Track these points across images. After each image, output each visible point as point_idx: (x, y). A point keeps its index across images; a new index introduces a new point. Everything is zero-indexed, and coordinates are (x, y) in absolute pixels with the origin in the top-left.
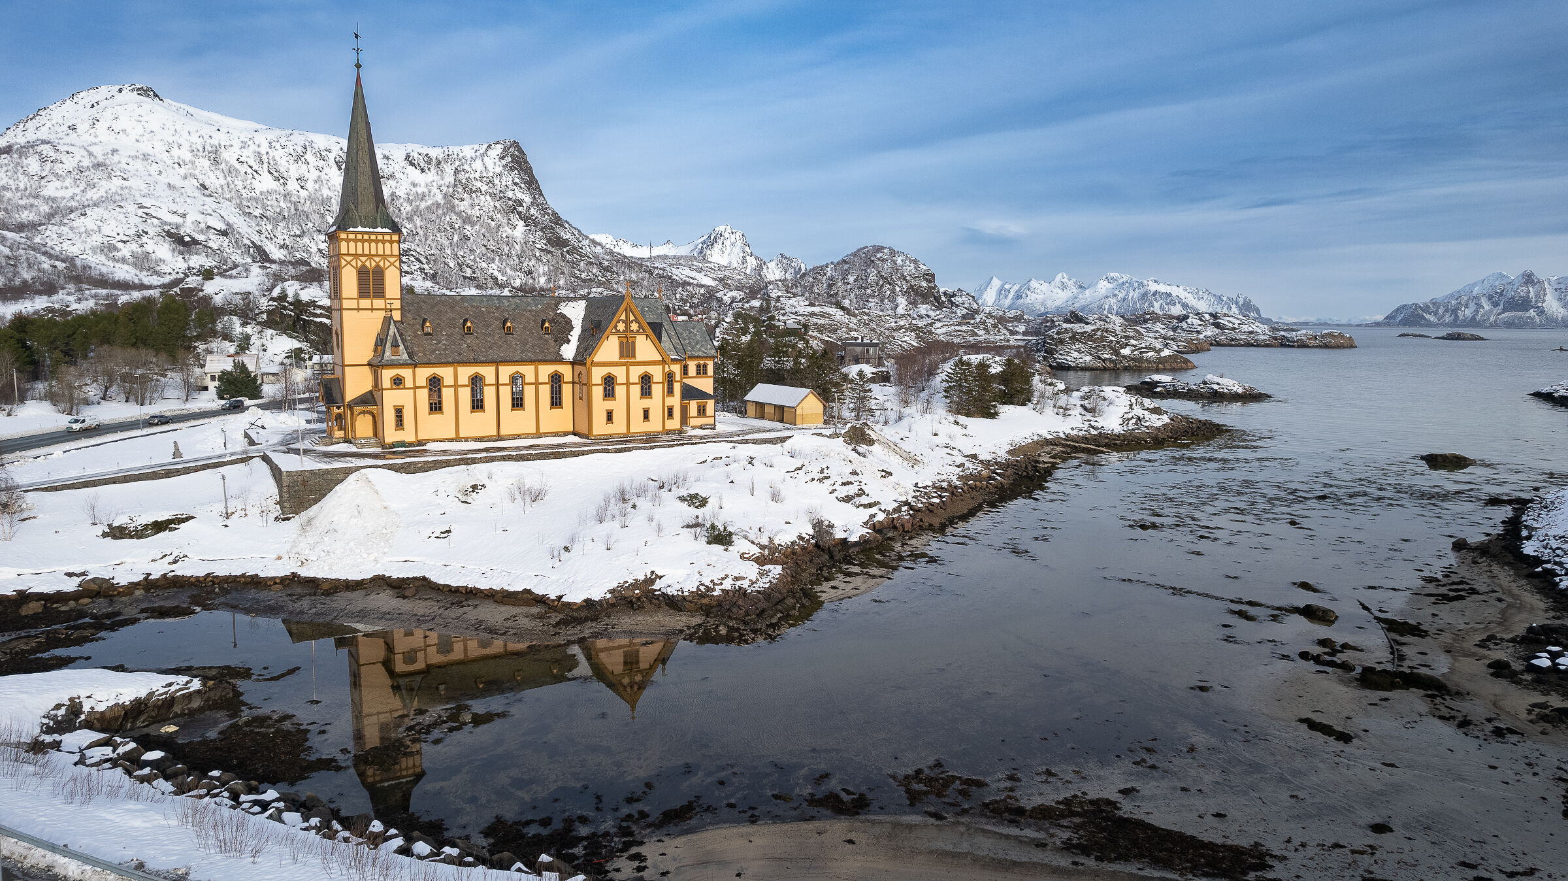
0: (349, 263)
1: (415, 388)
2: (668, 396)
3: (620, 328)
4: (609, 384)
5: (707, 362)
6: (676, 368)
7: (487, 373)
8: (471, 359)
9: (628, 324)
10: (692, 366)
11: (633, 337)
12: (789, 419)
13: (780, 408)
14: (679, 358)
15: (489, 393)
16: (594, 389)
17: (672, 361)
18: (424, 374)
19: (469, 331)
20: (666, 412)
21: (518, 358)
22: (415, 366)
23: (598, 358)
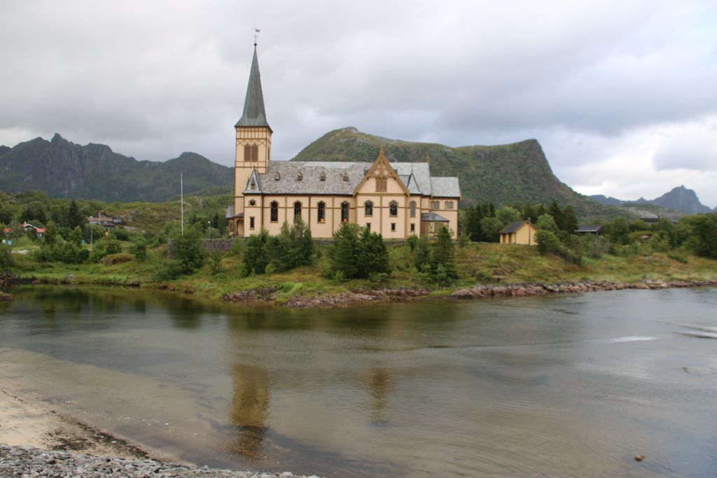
0: (240, 143)
1: (263, 207)
2: (411, 217)
3: (377, 173)
4: (369, 207)
5: (453, 201)
6: (417, 200)
7: (304, 201)
8: (295, 193)
9: (381, 171)
10: (442, 203)
11: (385, 178)
12: (513, 241)
13: (510, 234)
14: (419, 193)
15: (304, 213)
16: (359, 209)
17: (412, 195)
18: (269, 200)
19: (300, 179)
20: (409, 227)
21: (322, 192)
22: (263, 195)
23: (362, 191)
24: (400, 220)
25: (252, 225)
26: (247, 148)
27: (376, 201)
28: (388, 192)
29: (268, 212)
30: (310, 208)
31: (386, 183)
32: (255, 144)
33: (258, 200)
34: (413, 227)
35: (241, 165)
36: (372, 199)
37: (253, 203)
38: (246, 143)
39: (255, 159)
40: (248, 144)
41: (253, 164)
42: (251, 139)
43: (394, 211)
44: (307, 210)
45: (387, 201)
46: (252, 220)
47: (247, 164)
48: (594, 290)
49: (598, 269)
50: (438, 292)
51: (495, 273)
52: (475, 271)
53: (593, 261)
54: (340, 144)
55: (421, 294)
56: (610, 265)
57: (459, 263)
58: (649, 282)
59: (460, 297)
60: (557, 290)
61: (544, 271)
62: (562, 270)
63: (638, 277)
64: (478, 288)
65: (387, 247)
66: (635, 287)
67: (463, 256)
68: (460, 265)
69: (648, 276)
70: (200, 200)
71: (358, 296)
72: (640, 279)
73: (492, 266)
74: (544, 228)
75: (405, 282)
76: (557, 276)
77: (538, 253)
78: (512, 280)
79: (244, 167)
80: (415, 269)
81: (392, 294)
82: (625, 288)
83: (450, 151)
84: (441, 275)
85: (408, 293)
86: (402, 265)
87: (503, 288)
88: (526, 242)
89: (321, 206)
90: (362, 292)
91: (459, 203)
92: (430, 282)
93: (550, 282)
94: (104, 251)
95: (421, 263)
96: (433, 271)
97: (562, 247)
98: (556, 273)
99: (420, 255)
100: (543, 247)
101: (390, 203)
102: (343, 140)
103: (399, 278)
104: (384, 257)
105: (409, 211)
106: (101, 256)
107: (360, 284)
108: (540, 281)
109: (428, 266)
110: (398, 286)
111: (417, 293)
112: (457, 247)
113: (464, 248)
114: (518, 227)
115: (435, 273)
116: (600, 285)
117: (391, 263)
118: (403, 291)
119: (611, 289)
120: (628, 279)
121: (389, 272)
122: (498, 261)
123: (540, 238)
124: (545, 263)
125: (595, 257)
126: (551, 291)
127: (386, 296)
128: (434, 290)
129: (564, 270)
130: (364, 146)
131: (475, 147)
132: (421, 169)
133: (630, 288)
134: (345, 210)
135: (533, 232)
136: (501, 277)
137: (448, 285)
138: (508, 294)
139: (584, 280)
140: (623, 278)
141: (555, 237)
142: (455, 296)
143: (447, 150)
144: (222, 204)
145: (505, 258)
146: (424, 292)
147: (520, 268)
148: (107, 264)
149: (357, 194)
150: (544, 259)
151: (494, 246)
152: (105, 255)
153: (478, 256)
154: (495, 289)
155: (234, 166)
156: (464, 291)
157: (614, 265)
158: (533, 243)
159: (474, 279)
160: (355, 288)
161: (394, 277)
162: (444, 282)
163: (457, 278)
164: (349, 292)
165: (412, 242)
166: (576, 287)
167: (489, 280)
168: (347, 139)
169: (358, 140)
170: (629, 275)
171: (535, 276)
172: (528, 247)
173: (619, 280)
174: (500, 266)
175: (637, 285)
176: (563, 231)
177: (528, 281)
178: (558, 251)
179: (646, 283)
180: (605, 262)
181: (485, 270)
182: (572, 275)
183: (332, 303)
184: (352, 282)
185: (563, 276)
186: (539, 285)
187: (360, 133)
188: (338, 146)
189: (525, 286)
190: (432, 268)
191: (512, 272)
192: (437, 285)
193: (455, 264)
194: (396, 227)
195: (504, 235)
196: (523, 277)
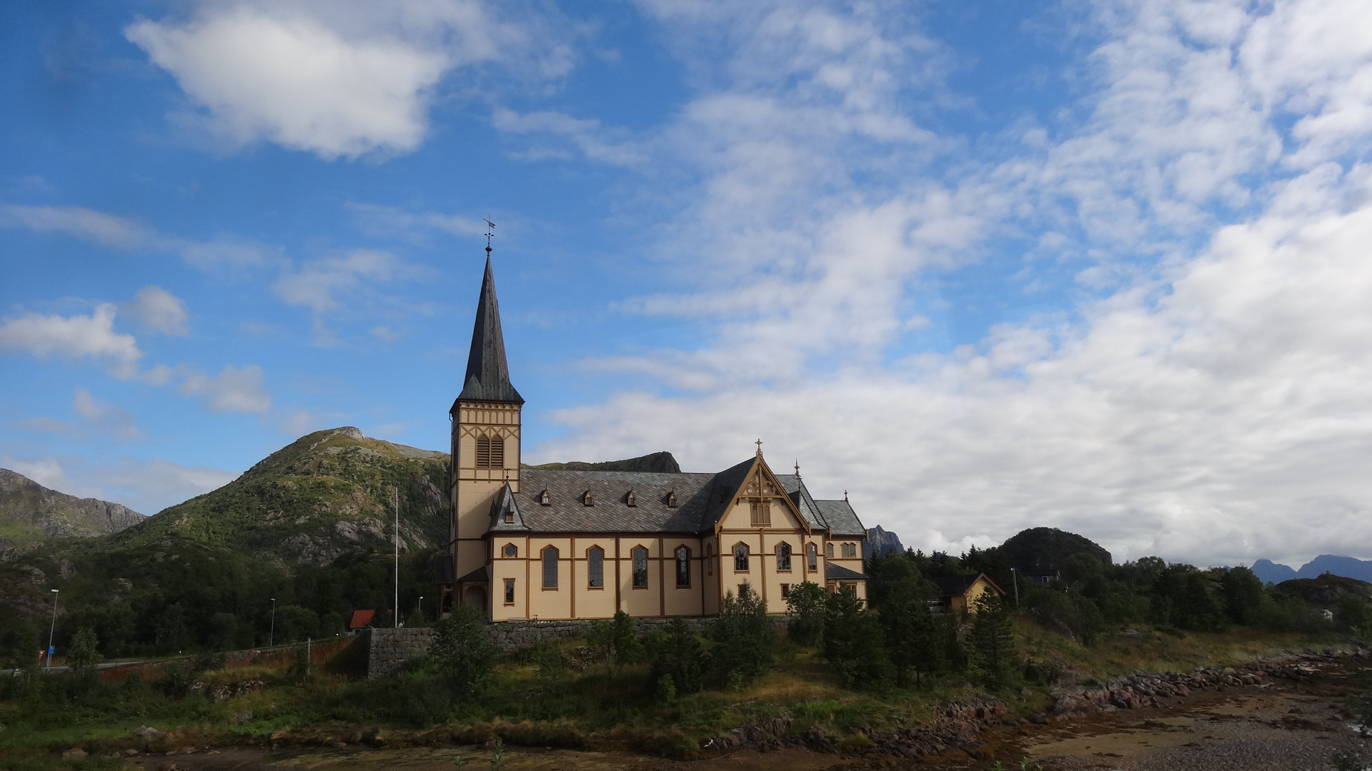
0: (468, 432)
1: (528, 559)
2: (810, 572)
3: (752, 491)
4: (741, 555)
5: (854, 542)
6: (818, 539)
7: (607, 545)
8: (586, 530)
9: (761, 487)
10: (837, 545)
11: (766, 502)
14: (821, 527)
15: (608, 569)
16: (724, 559)
17: (813, 531)
18: (539, 545)
19: (589, 503)
22: (530, 535)
23: (726, 527)
25: (510, 597)
26: (482, 442)
27: (752, 541)
28: (773, 527)
29: (537, 568)
30: (617, 559)
31: (767, 510)
32: (497, 436)
35: (470, 474)
36: (746, 539)
37: (511, 551)
38: (479, 433)
39: (499, 464)
40: (483, 435)
41: (497, 474)
42: (490, 425)
43: (785, 565)
44: (614, 562)
45: (771, 542)
46: (509, 584)
47: (483, 474)
54: (328, 456)
102: (334, 451)
105: (807, 560)
130: (374, 461)
168: (342, 449)
169: (363, 451)
187: (366, 439)
188: (325, 461)
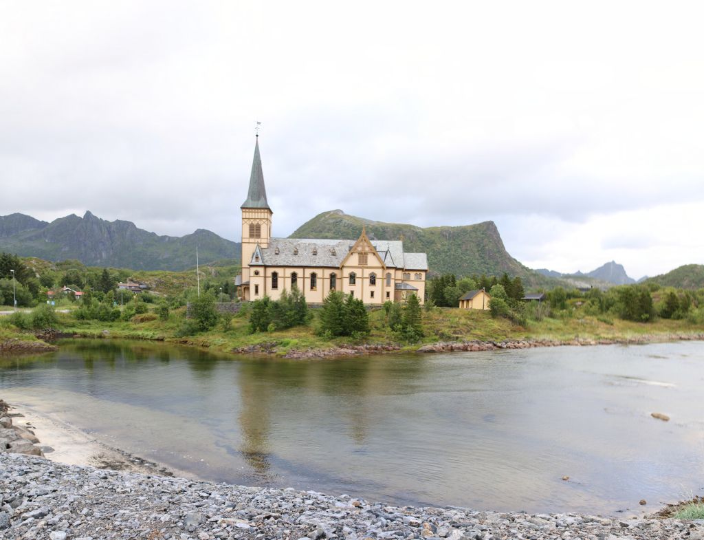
0: (246, 222)
1: (265, 277)
2: (387, 286)
3: (360, 249)
4: (352, 277)
5: (422, 273)
6: (392, 272)
7: (299, 272)
8: (291, 265)
9: (363, 247)
10: (412, 274)
11: (366, 254)
12: (470, 307)
13: (468, 301)
14: (393, 266)
15: (300, 282)
16: (344, 279)
17: (388, 268)
18: (270, 271)
19: (296, 253)
20: (385, 295)
21: (314, 265)
22: (266, 267)
23: (346, 265)
24: (377, 288)
25: (257, 291)
26: (251, 227)
27: (358, 272)
28: (369, 265)
29: (270, 281)
30: (304, 278)
31: (366, 257)
32: (258, 224)
33: (261, 270)
34: (388, 294)
35: (247, 241)
36: (355, 271)
37: (257, 273)
38: (250, 222)
39: (258, 236)
40: (252, 223)
41: (257, 240)
42: (255, 219)
43: (373, 282)
44: (302, 279)
45: (367, 273)
46: (257, 287)
47: (252, 240)
48: (535, 346)
49: (540, 330)
50: (408, 347)
51: (455, 332)
52: (438, 331)
53: (535, 323)
54: (328, 224)
55: (394, 349)
56: (549, 326)
57: (425, 324)
58: (581, 340)
59: (425, 352)
60: (505, 346)
61: (495, 331)
62: (509, 330)
63: (572, 336)
64: (440, 344)
65: (367, 311)
66: (569, 344)
67: (429, 318)
68: (426, 326)
69: (580, 335)
70: (213, 270)
71: (343, 351)
72: (573, 338)
73: (452, 327)
74: (496, 296)
75: (381, 339)
76: (505, 335)
77: (490, 316)
78: (468, 338)
79: (249, 243)
80: (389, 329)
81: (370, 349)
82: (561, 345)
83: (421, 231)
84: (410, 333)
85: (384, 348)
86: (379, 325)
87: (460, 345)
88: (481, 308)
89: (313, 276)
90: (346, 347)
91: (426, 275)
92: (401, 339)
93: (499, 340)
94: (134, 312)
95: (394, 324)
96: (404, 330)
97: (510, 311)
98: (504, 333)
99: (393, 318)
100: (495, 312)
101: (370, 274)
102: (331, 221)
103: (377, 336)
104: (364, 319)
105: (385, 281)
106: (131, 316)
107: (345, 340)
108: (491, 339)
109: (400, 326)
110: (376, 343)
111: (391, 348)
112: (423, 311)
113: (430, 312)
114: (474, 295)
115: (406, 332)
116: (540, 343)
117: (370, 324)
118: (379, 347)
119: (549, 346)
120: (564, 338)
121: (368, 331)
122: (457, 323)
123: (492, 304)
124: (496, 324)
125: (537, 319)
126: (500, 347)
127: (366, 351)
128: (404, 345)
129: (512, 330)
130: (349, 226)
131: (442, 227)
132: (396, 246)
133: (564, 344)
134: (333, 279)
135: (487, 299)
136: (459, 336)
137: (416, 342)
138: (465, 349)
139: (528, 338)
140: (559, 337)
141: (504, 304)
142: (421, 351)
143: (418, 230)
144: (231, 273)
145: (463, 321)
146: (397, 347)
147: (475, 328)
148: (136, 321)
149: (343, 266)
150: (495, 321)
151: (454, 311)
152: (134, 315)
153: (441, 318)
154: (454, 345)
155: (240, 242)
156: (429, 346)
157: (553, 327)
158: (486, 308)
159: (437, 337)
160: (341, 344)
161: (372, 335)
162: (413, 340)
163: (423, 336)
164: (336, 347)
165: (387, 307)
166: (521, 344)
167: (449, 338)
168: (334, 220)
169: (344, 221)
170: (564, 335)
171: (486, 335)
172: (482, 312)
173: (557, 338)
174: (458, 327)
175: (571, 342)
176: (511, 299)
177: (481, 339)
178: (507, 315)
179: (578, 341)
180: (545, 324)
181: (446, 331)
182: (517, 334)
183: (322, 356)
184: (339, 339)
185: (510, 335)
186: (490, 342)
187: (346, 215)
188: (327, 226)
189: (479, 343)
190: (403, 328)
191: (468, 331)
192: (407, 341)
193: (422, 324)
194: (375, 294)
195: (463, 301)
196: (477, 336)
